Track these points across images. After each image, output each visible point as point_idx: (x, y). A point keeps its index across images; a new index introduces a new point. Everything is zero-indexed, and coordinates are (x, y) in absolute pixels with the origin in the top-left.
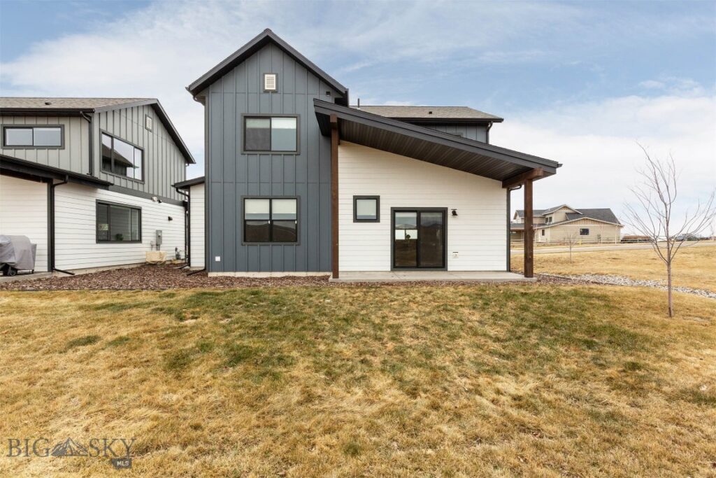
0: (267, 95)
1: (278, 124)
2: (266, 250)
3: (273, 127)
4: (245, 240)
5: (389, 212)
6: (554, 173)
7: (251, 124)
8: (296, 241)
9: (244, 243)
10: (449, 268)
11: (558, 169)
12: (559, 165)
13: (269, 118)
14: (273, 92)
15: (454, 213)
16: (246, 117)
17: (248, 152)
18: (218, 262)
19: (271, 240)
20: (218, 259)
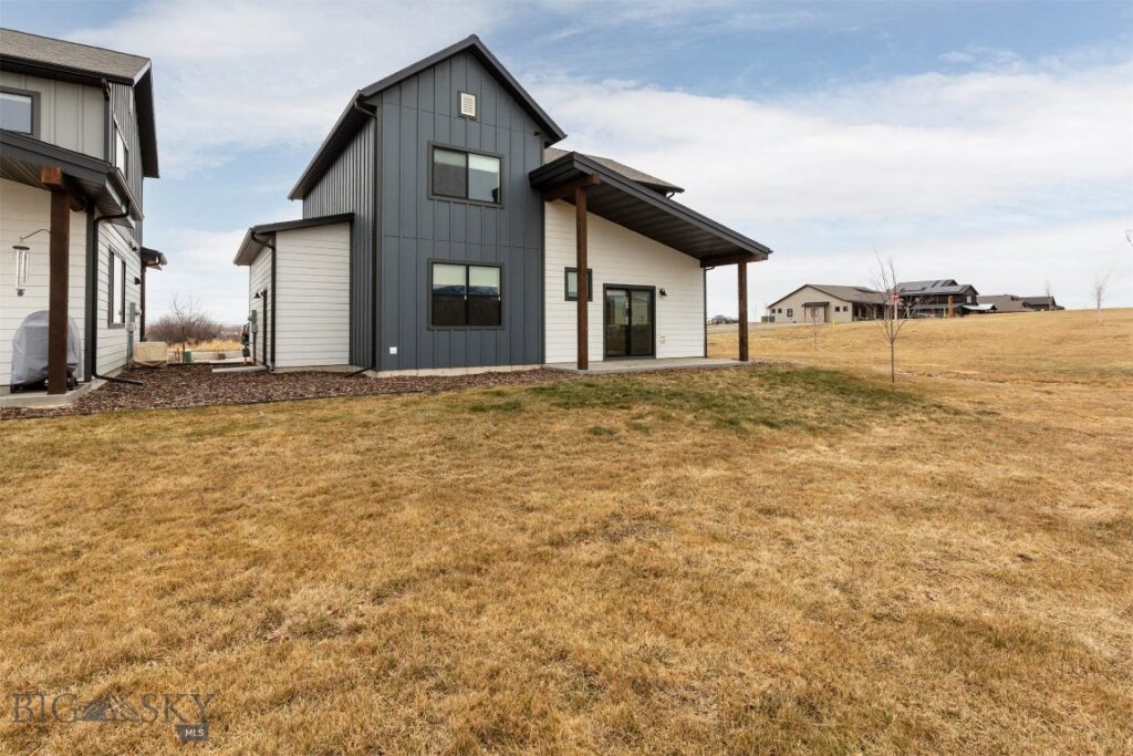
0: (462, 121)
1: (477, 163)
2: (460, 336)
3: (471, 166)
4: (433, 324)
5: (601, 289)
6: (767, 259)
7: (441, 158)
8: (500, 323)
9: (431, 327)
10: (658, 355)
11: (770, 256)
12: (770, 252)
13: (466, 153)
14: (472, 118)
15: (663, 293)
16: (436, 147)
17: (438, 198)
18: (393, 355)
19: (467, 322)
20: (393, 350)
